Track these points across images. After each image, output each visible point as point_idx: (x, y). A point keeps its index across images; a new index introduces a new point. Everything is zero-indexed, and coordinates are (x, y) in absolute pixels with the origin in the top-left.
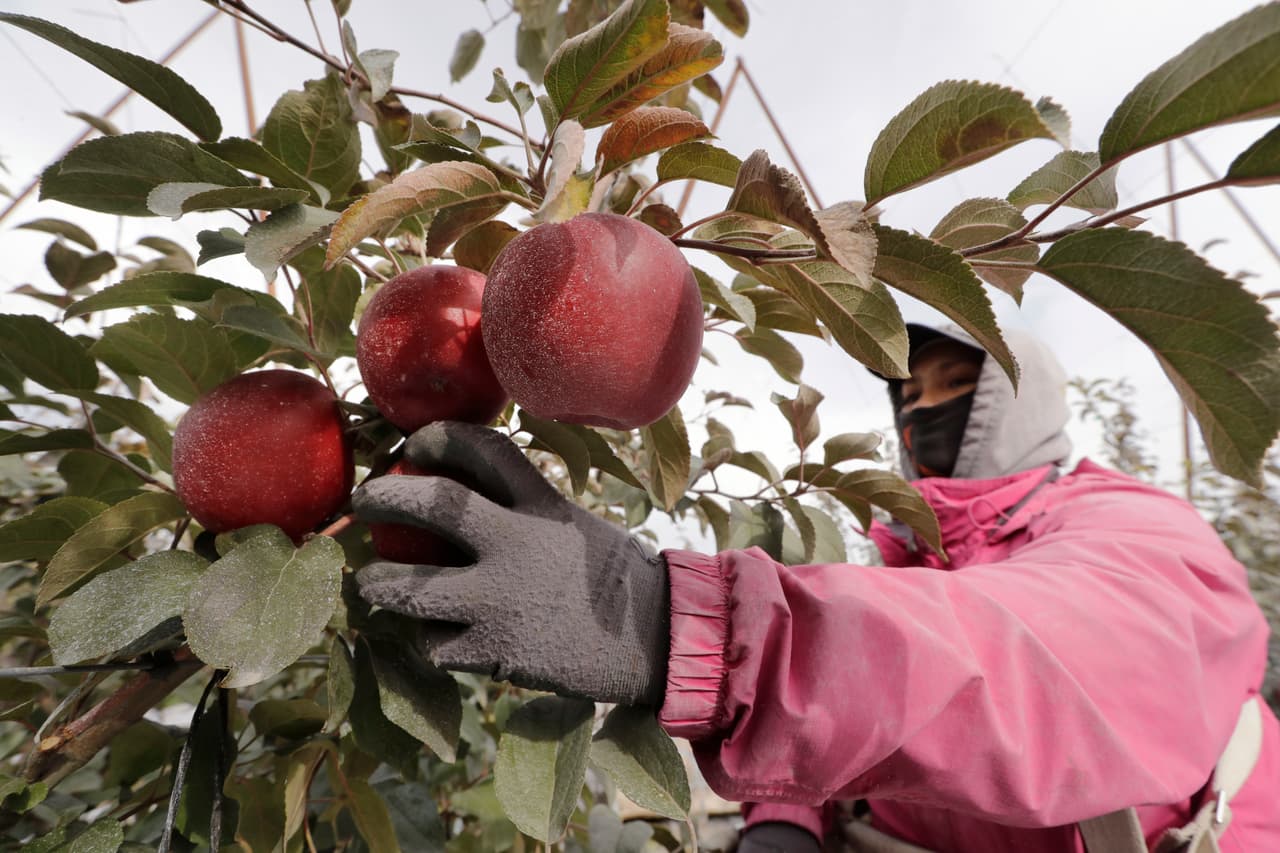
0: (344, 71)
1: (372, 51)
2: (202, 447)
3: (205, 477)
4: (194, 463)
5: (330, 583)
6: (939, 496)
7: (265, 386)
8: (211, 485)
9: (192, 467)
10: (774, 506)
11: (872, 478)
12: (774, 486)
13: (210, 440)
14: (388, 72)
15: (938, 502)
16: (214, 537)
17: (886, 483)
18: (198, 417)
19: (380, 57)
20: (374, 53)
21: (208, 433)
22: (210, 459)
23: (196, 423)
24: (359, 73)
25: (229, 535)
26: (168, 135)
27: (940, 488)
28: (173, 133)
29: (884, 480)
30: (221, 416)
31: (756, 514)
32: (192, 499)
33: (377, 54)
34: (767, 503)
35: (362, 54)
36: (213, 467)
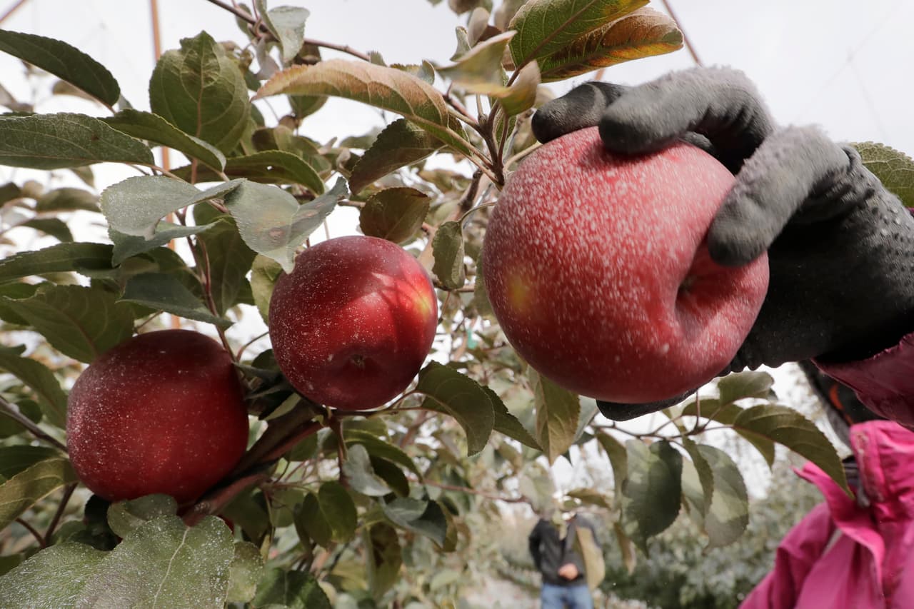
0: (253, 23)
1: (282, 7)
2: (98, 418)
3: (100, 449)
4: (90, 434)
5: (218, 579)
6: (886, 440)
7: (163, 352)
8: (106, 457)
9: (87, 439)
10: (673, 445)
11: (770, 414)
12: (673, 421)
13: (107, 411)
14: (300, 30)
15: (886, 447)
16: (107, 508)
17: (785, 417)
18: (95, 386)
19: (290, 13)
20: (284, 10)
21: (105, 404)
22: (107, 431)
23: (93, 392)
24: (268, 27)
25: (122, 504)
26: (72, 116)
27: (886, 432)
28: (77, 112)
29: (782, 415)
30: (118, 386)
31: (653, 452)
32: (86, 470)
33: (288, 11)
34: (665, 442)
35: (272, 11)
36: (109, 440)
